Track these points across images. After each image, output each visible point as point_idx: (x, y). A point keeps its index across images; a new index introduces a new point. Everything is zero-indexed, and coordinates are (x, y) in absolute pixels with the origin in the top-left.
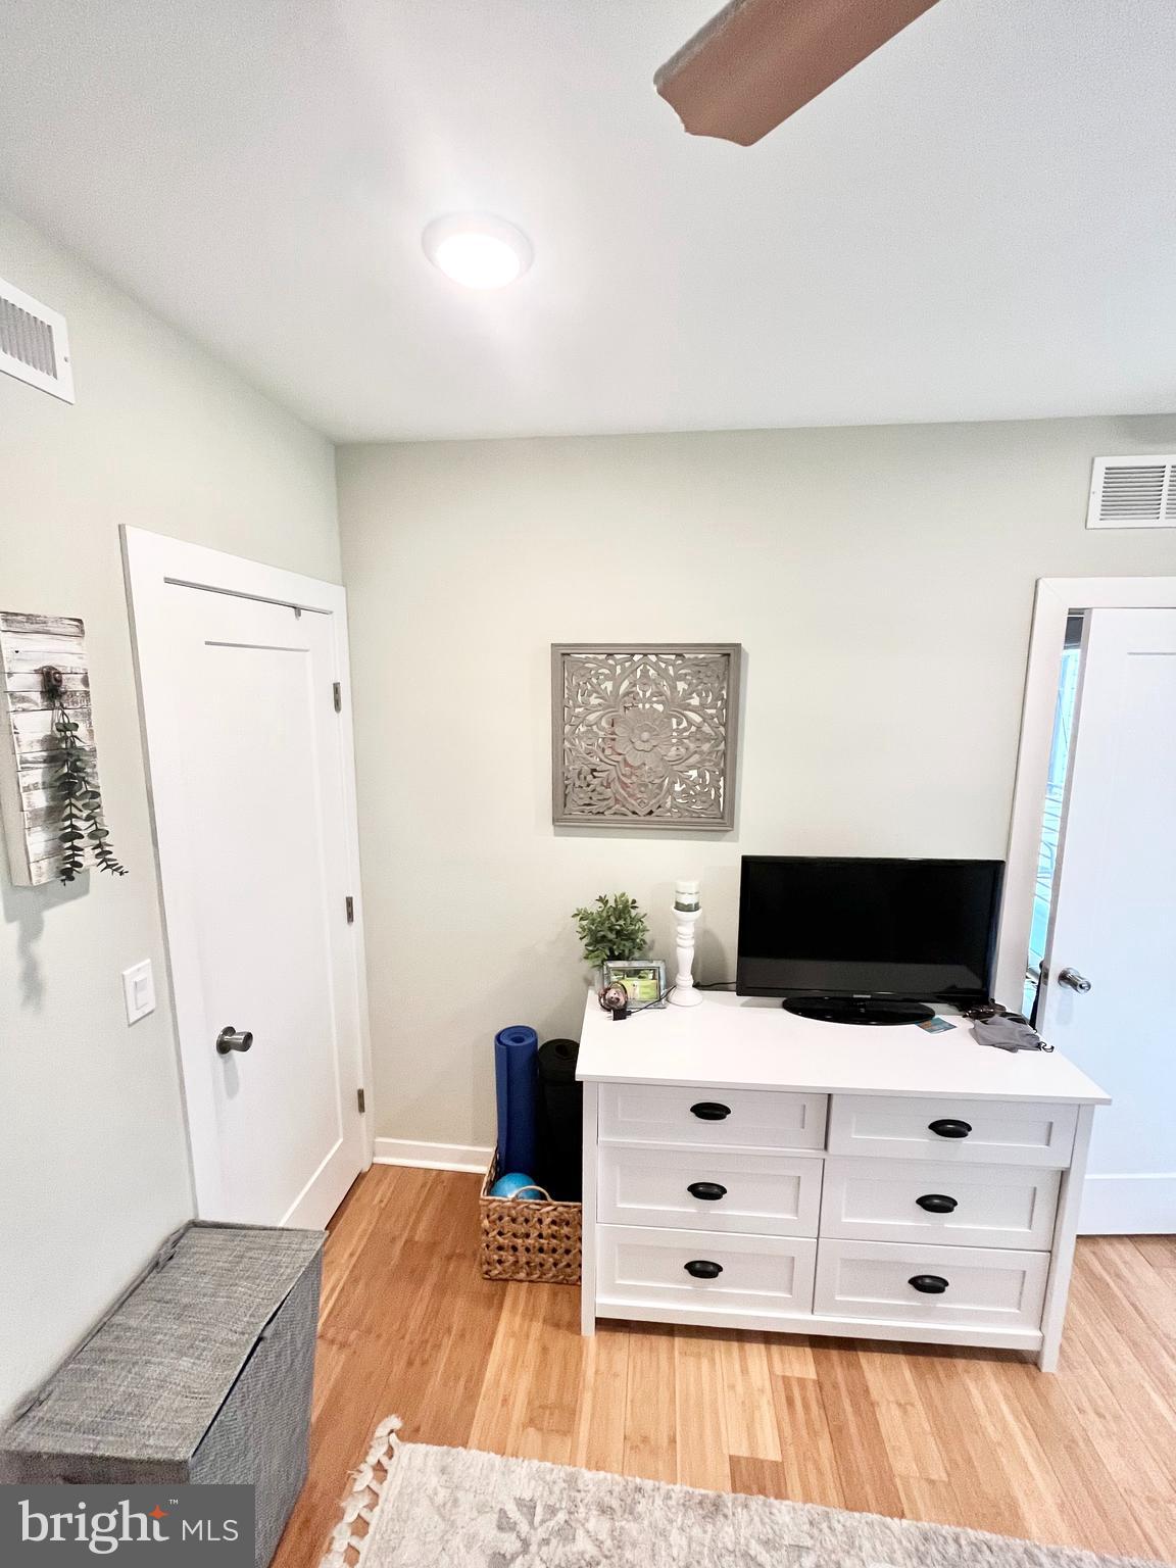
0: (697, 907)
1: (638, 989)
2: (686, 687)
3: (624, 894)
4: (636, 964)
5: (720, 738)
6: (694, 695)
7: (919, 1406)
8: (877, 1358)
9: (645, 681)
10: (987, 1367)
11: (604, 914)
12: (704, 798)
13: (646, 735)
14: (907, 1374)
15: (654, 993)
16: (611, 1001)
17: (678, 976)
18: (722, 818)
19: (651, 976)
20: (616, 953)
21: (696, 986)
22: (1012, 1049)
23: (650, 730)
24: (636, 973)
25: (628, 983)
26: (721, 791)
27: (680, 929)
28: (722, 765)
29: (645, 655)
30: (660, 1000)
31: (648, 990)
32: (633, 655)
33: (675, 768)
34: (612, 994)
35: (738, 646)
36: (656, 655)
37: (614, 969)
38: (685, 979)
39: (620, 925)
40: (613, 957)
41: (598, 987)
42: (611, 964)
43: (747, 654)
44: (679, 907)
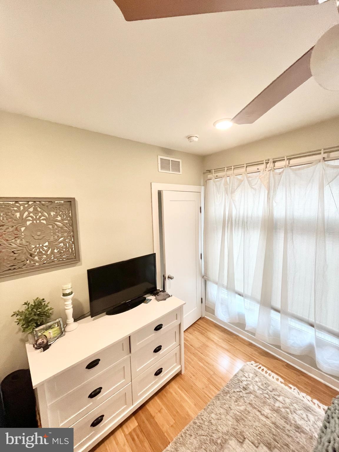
0: (72, 293)
1: (51, 333)
2: (55, 213)
3: (38, 298)
4: (49, 324)
5: (71, 231)
6: (58, 216)
7: (163, 407)
8: (150, 403)
9: (36, 212)
11: (30, 309)
12: (67, 253)
13: (39, 233)
14: (158, 401)
15: (59, 332)
16: (40, 344)
17: (67, 320)
18: (75, 258)
19: (56, 326)
20: (39, 323)
21: (75, 320)
23: (40, 230)
24: (50, 327)
25: (46, 333)
26: (74, 249)
27: (66, 303)
28: (73, 240)
29: (35, 202)
30: (62, 333)
31: (56, 332)
32: (29, 202)
33: (54, 244)
34: (40, 341)
35: (74, 199)
36: (40, 202)
37: (39, 330)
38: (71, 320)
39: (39, 311)
40: (38, 326)
41: (32, 341)
42: (37, 329)
43: (77, 201)
44: (64, 295)
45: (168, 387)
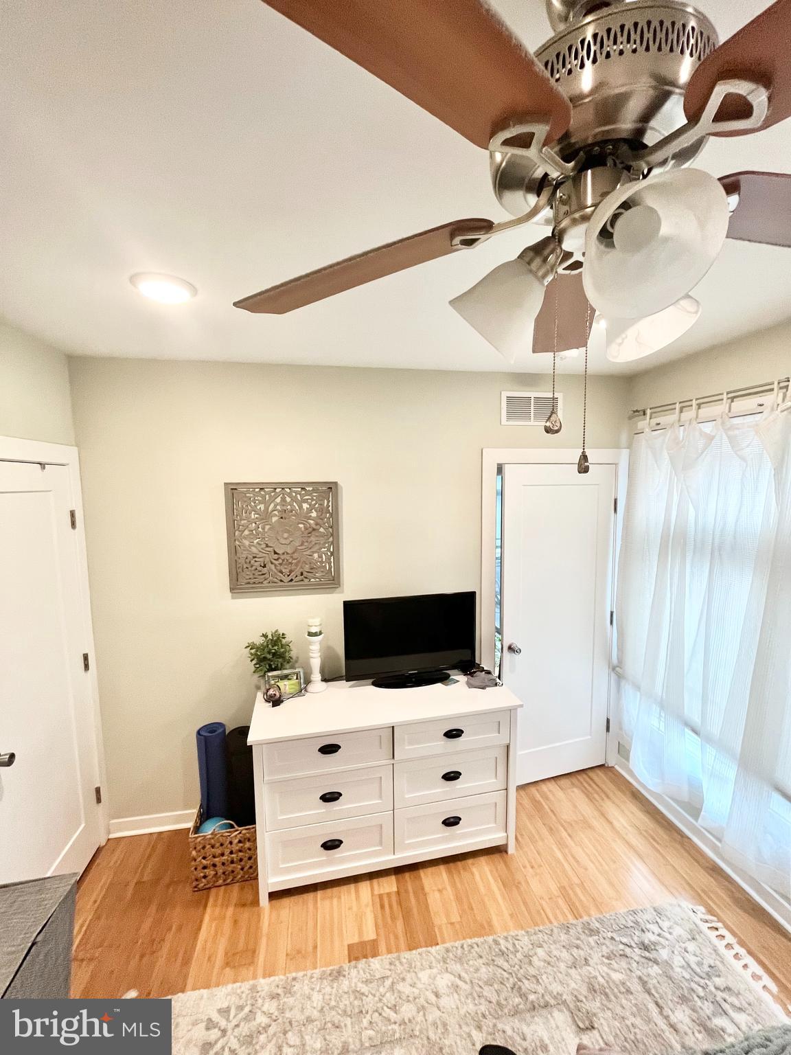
0: (320, 633)
1: (287, 686)
2: (308, 506)
3: (277, 631)
4: (286, 672)
5: (330, 535)
6: (313, 511)
7: (449, 888)
8: (430, 870)
9: (284, 503)
10: (483, 860)
11: (265, 644)
12: (322, 570)
13: (286, 535)
14: (445, 875)
15: (297, 688)
16: (271, 696)
17: (312, 676)
18: (333, 580)
19: (295, 677)
20: (273, 667)
21: (325, 680)
22: (483, 688)
23: (288, 531)
24: (286, 677)
25: (281, 684)
26: (332, 564)
27: (311, 647)
28: (332, 550)
29: (283, 489)
30: (301, 691)
31: (293, 687)
32: (275, 489)
33: (305, 553)
34: (271, 692)
35: (336, 483)
36: (290, 489)
37: (272, 677)
38: (316, 676)
39: (275, 650)
40: (271, 670)
41: (263, 689)
42: (270, 674)
43: (342, 487)
44: (310, 634)
45: (470, 861)
